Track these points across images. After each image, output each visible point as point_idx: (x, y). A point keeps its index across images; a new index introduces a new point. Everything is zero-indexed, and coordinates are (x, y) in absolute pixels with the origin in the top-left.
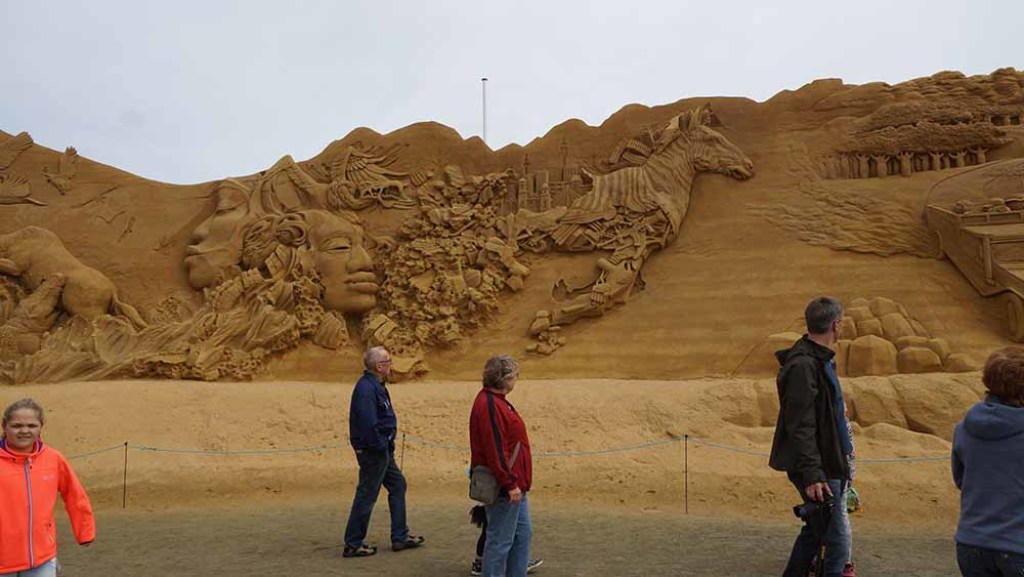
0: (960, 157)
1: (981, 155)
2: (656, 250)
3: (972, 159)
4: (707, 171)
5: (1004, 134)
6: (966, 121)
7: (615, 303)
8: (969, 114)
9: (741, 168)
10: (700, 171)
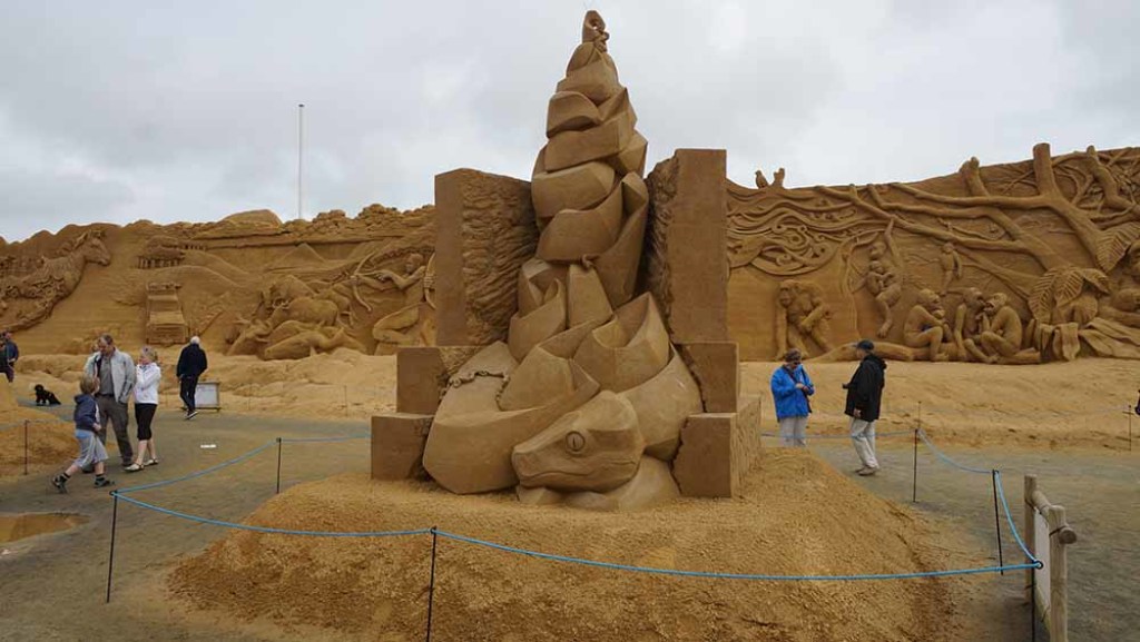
0: (169, 262)
1: (176, 262)
2: (60, 299)
3: (172, 264)
4: (91, 262)
5: (182, 254)
6: (175, 247)
7: (35, 322)
8: (176, 243)
9: (103, 261)
10: (87, 261)
